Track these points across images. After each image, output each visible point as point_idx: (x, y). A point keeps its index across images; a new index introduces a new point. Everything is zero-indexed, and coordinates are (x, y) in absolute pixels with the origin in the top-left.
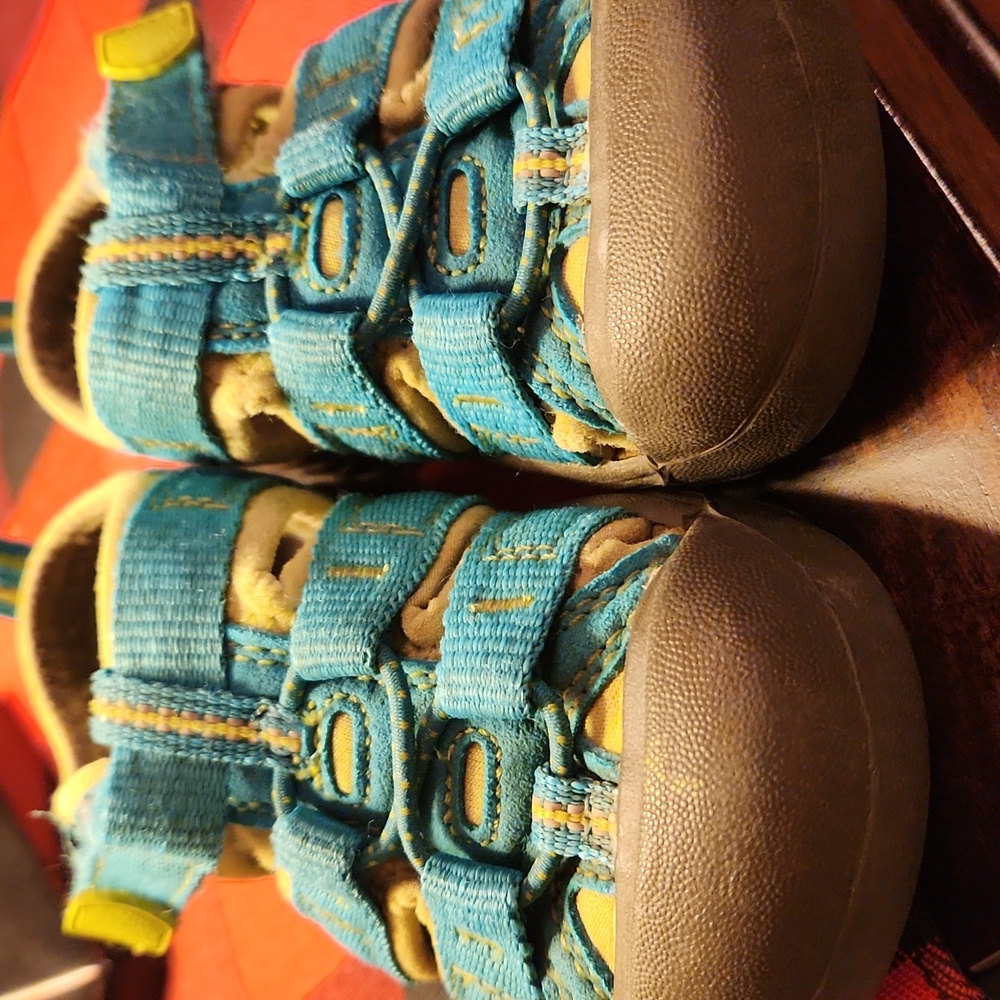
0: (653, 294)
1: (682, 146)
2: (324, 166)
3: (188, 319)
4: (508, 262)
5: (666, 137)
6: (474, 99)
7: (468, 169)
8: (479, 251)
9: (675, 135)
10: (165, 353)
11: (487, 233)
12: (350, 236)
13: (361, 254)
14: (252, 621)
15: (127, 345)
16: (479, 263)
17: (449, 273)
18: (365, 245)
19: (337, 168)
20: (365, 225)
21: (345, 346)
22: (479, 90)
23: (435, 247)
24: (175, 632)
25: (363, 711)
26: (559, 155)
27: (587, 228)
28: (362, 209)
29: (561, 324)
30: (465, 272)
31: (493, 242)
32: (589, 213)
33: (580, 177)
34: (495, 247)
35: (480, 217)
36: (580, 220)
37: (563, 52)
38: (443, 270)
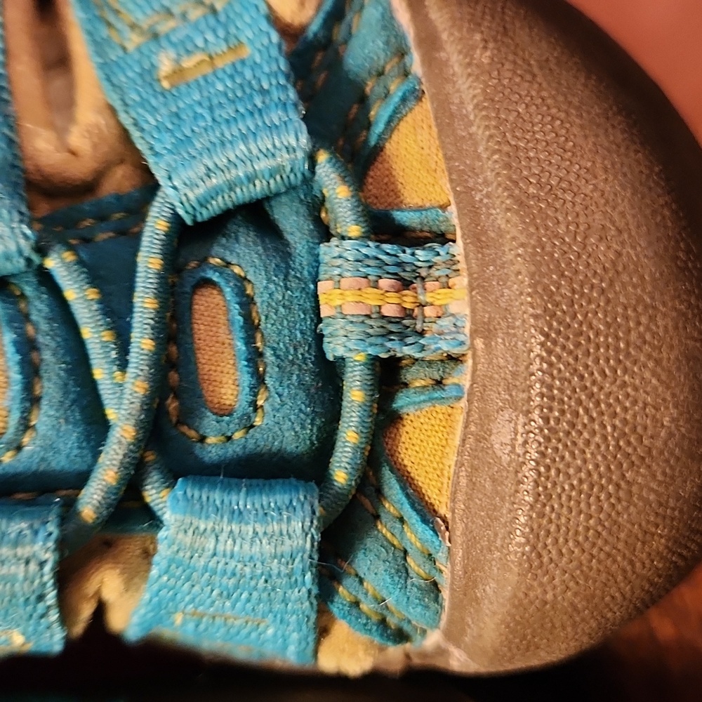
0: (610, 515)
1: (665, 315)
4: (303, 428)
5: (640, 300)
6: (251, 179)
7: (228, 281)
8: (256, 409)
9: (652, 298)
11: (268, 380)
12: (22, 372)
13: (44, 402)
16: (252, 426)
17: (202, 439)
18: (49, 387)
20: (47, 355)
21: (48, 570)
22: (263, 165)
23: (176, 397)
26: (406, 284)
27: (459, 398)
28: (35, 325)
29: (398, 525)
30: (229, 438)
31: (280, 396)
32: (462, 377)
33: (445, 323)
34: (283, 404)
35: (255, 357)
36: (439, 383)
37: (372, 128)
38: (192, 433)
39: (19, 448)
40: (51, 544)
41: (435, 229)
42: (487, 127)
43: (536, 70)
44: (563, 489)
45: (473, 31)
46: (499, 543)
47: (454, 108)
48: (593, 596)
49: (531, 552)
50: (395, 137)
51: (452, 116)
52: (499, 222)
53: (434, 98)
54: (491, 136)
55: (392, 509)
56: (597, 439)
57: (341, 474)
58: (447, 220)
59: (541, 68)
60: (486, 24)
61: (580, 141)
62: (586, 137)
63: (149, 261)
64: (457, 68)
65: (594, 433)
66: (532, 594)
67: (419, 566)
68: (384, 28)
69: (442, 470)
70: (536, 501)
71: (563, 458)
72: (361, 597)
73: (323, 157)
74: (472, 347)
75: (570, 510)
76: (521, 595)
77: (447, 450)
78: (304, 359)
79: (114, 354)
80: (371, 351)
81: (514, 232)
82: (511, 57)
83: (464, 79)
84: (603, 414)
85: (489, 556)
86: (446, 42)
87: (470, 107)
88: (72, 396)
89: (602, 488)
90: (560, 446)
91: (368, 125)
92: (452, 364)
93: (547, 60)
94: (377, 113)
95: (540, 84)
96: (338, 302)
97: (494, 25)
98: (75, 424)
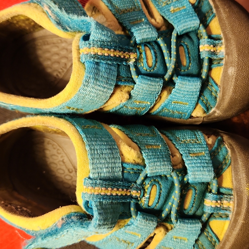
0: (247, 84)
2: (150, 37)
3: (113, 74)
4: (196, 70)
6: (190, 28)
7: (185, 45)
8: (189, 66)
10: (107, 83)
11: (191, 62)
12: (155, 57)
13: (158, 62)
14: (129, 161)
15: (97, 80)
16: (188, 69)
17: (181, 70)
18: (159, 60)
19: (153, 38)
20: (158, 55)
21: (161, 87)
22: (193, 25)
23: (177, 63)
24: (110, 165)
25: (160, 183)
26: (214, 47)
27: (223, 65)
28: (156, 50)
29: (211, 87)
30: (185, 71)
31: (193, 64)
32: (223, 62)
33: (221, 53)
34: (193, 66)
35: (189, 58)
36: (219, 63)
37: (207, 21)
38: (180, 69)
39: (154, 69)
40: (162, 83)
41: (218, 38)
42: (228, 22)
43: (236, 13)
44: (240, 79)
45: (225, 6)
46: (228, 89)
47: (222, 18)
48: (243, 98)
49: (234, 90)
50: (211, 23)
51: (222, 20)
52: (230, 37)
53: (218, 17)
54: (229, 23)
55: (210, 84)
56: (246, 71)
57: (204, 77)
58: (221, 37)
59: (237, 12)
60: (227, 5)
61: (243, 24)
62: (244, 24)
63: (173, 40)
64: (222, 12)
65: (245, 70)
66: (234, 97)
67: (214, 94)
68: (208, 5)
69: (219, 77)
70: (236, 81)
71: (240, 74)
72: (204, 100)
73: (201, 25)
74: (225, 57)
75: (241, 82)
76: (232, 97)
77: (220, 74)
78: (197, 59)
79: (169, 55)
80: (209, 57)
81: (233, 38)
82: (232, 10)
83: (223, 14)
84: (247, 67)
85: (227, 91)
86: (220, 7)
87: (225, 18)
88: (162, 62)
89: (246, 79)
90: (240, 72)
91: (206, 21)
92: (221, 60)
93: (237, 11)
94: (208, 19)
95: (237, 15)
96: (204, 49)
97: (228, 5)
98: (162, 66)
